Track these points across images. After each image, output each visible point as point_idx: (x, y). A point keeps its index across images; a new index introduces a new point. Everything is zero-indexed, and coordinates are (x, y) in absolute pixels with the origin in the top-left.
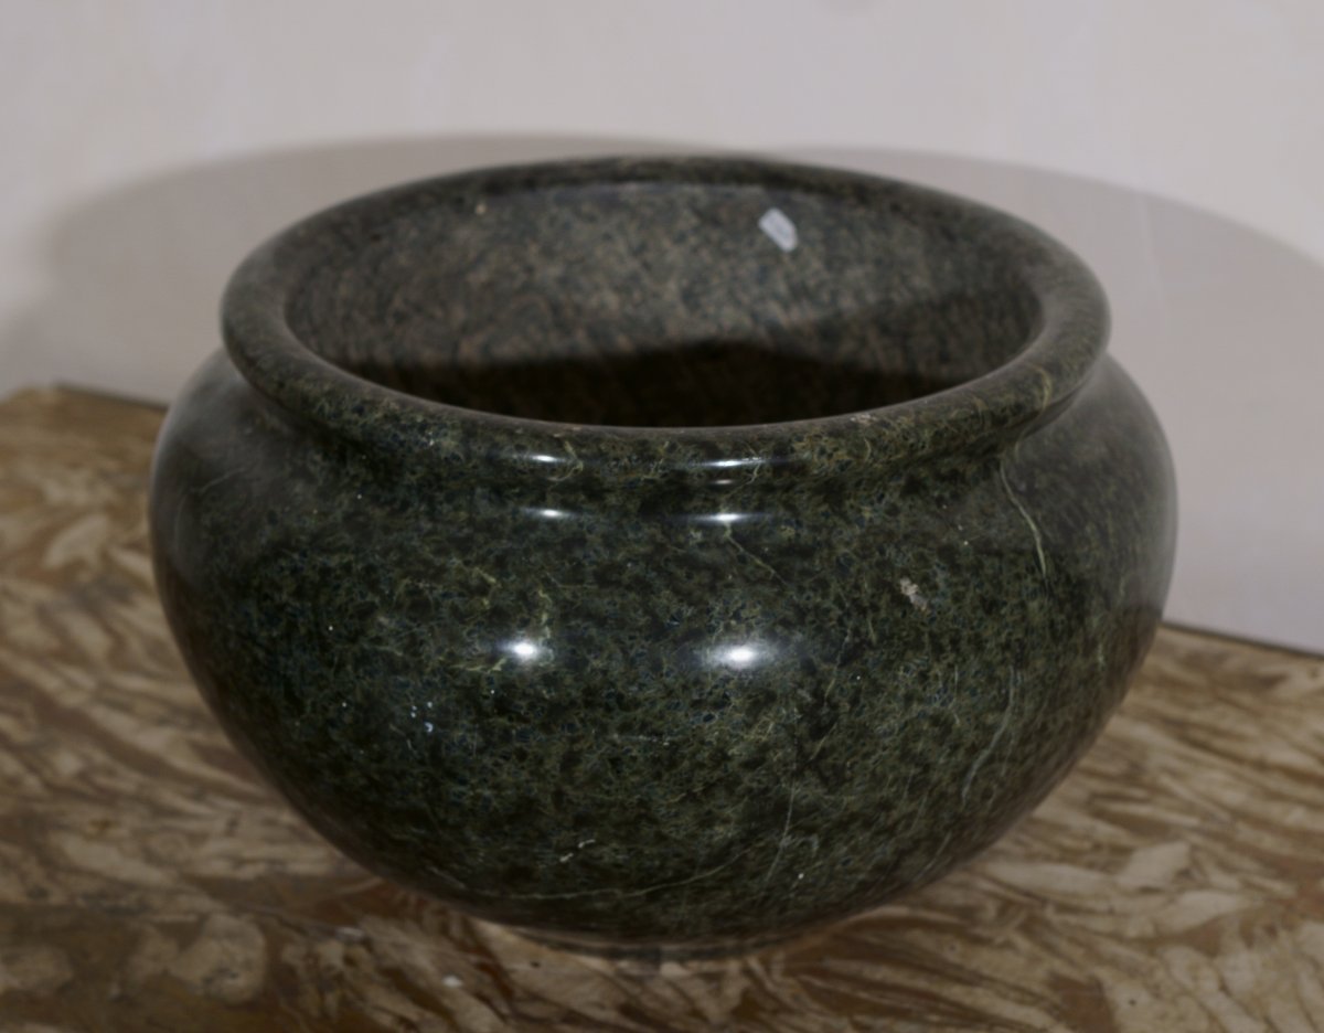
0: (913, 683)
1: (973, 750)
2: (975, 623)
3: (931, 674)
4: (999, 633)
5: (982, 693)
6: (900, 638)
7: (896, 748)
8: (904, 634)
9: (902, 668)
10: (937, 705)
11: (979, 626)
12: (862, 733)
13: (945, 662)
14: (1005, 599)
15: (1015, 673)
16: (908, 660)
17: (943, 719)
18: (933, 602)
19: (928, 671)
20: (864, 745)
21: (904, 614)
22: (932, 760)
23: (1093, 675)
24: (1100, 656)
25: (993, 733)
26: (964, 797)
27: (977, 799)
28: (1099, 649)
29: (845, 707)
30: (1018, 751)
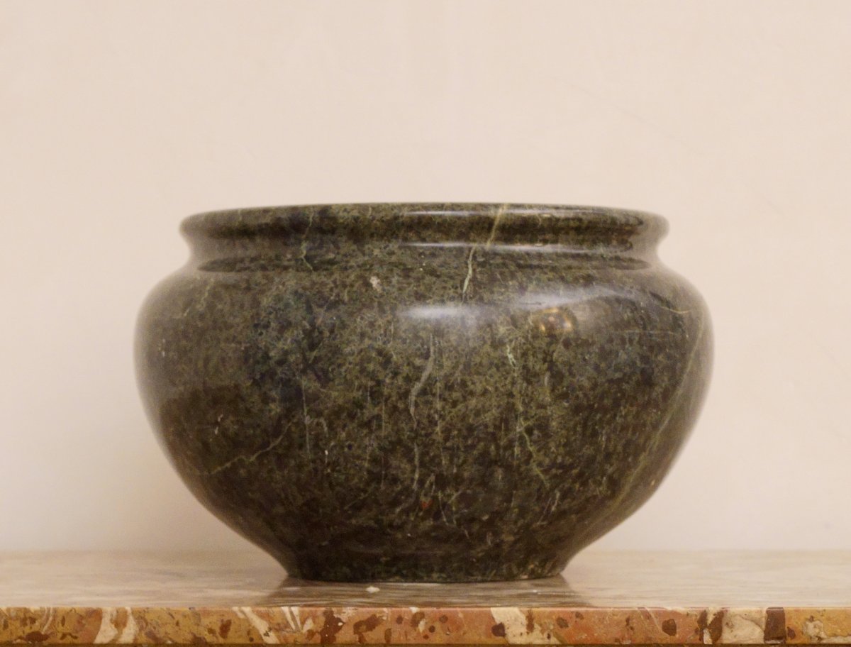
0: (365, 327)
1: (408, 379)
3: (377, 324)
5: (410, 343)
6: (361, 301)
7: (356, 365)
8: (364, 300)
9: (359, 317)
10: (380, 343)
12: (336, 351)
13: (386, 319)
14: (431, 296)
15: (434, 338)
16: (364, 314)
17: (384, 352)
18: (386, 288)
19: (375, 321)
20: (338, 358)
21: (367, 291)
22: (381, 378)
23: (504, 364)
24: (510, 353)
25: (421, 372)
26: (413, 415)
27: (425, 421)
28: (507, 348)
29: (327, 334)
30: (447, 394)
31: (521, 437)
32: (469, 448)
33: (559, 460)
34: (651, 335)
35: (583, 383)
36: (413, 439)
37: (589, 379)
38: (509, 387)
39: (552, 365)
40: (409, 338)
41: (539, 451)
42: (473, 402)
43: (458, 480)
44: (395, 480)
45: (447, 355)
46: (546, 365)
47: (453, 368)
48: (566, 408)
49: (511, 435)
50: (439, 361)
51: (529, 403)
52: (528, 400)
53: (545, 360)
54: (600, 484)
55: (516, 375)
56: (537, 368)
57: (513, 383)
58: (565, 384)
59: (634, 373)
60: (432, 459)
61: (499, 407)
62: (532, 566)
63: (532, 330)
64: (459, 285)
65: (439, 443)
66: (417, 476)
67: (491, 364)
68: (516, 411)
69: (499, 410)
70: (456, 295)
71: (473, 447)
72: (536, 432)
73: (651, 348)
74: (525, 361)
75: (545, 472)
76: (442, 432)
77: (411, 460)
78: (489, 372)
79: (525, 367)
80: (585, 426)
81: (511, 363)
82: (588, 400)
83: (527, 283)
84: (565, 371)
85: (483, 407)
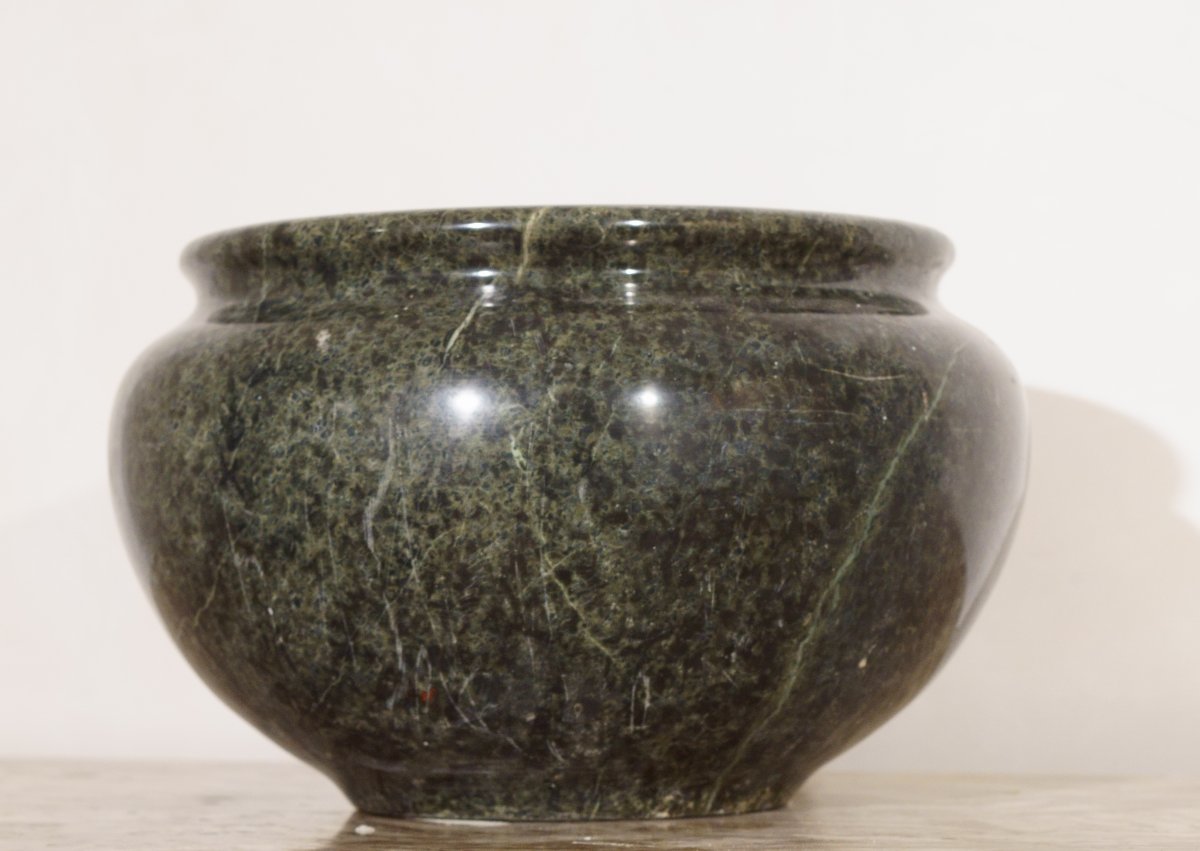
0: (298, 410)
1: (360, 494)
2: (360, 370)
3: (313, 404)
4: (379, 384)
5: (359, 434)
6: (296, 370)
7: (287, 471)
8: (300, 367)
9: (291, 394)
10: (317, 435)
11: (363, 373)
12: (261, 449)
13: (326, 397)
15: (394, 426)
16: (298, 389)
17: (324, 450)
18: (335, 347)
19: (311, 401)
20: (263, 461)
21: (307, 352)
22: (320, 491)
23: (506, 467)
24: (515, 448)
25: (377, 481)
26: (372, 550)
27: (391, 560)
28: (511, 441)
29: (249, 422)
30: (418, 516)
31: (552, 587)
32: (469, 604)
33: (630, 623)
34: (792, 417)
35: (652, 496)
36: (381, 589)
37: (661, 489)
38: (518, 503)
39: (590, 468)
40: (358, 426)
41: (589, 608)
42: (461, 529)
43: (464, 657)
44: (370, 656)
45: (414, 453)
46: (579, 468)
47: (425, 474)
48: (623, 538)
49: (533, 583)
50: (403, 463)
51: (556, 529)
52: (555, 524)
53: (577, 460)
54: (728, 664)
55: (527, 483)
56: (564, 471)
57: (524, 497)
58: (617, 496)
59: (755, 479)
60: (415, 623)
61: (504, 536)
62: (669, 798)
63: (554, 410)
64: (442, 339)
65: (419, 595)
66: (399, 649)
67: (485, 466)
68: (534, 543)
69: (506, 542)
70: (435, 356)
71: (474, 601)
72: (576, 577)
73: (792, 439)
74: (543, 461)
75: (611, 642)
76: (422, 578)
77: (385, 624)
78: (483, 480)
79: (542, 471)
80: (666, 568)
81: (518, 465)
82: (665, 524)
83: (557, 334)
84: (615, 476)
85: (479, 536)
